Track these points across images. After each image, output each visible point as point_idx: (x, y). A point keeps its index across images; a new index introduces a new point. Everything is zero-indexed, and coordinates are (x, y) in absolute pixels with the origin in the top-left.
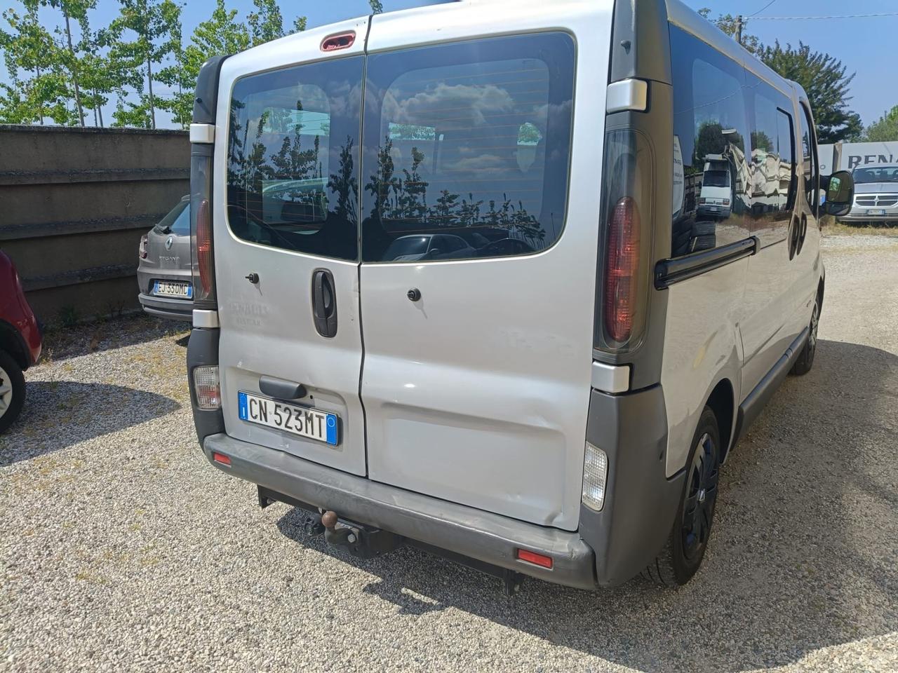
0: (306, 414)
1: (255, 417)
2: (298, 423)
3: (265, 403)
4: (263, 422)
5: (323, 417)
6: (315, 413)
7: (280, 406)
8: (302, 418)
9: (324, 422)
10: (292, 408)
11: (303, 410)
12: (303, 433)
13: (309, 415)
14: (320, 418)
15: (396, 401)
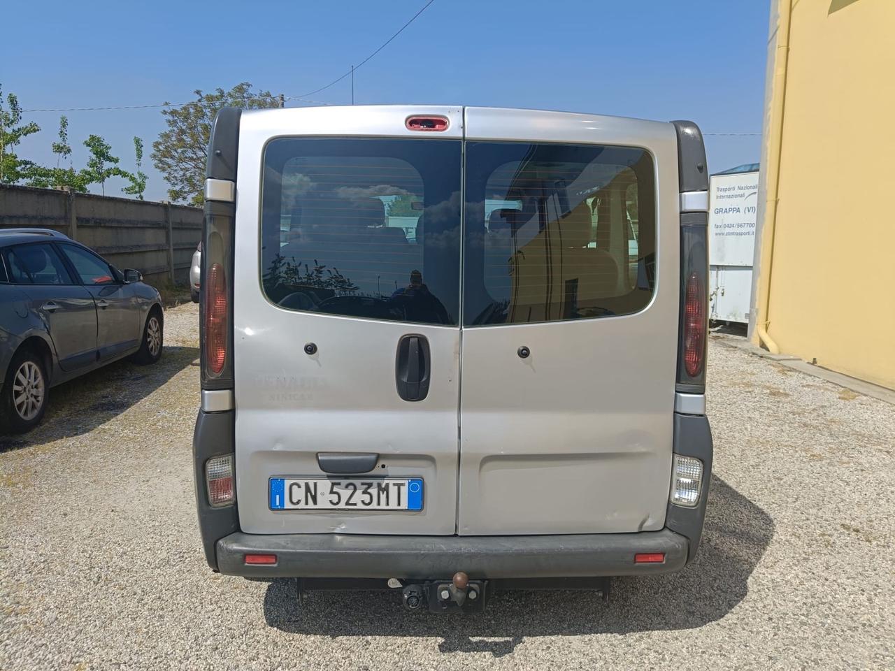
0: (379, 485)
1: (298, 502)
2: (367, 498)
3: (315, 484)
4: (311, 505)
5: (403, 485)
6: (391, 482)
7: (339, 484)
8: (374, 491)
9: (404, 490)
10: (357, 482)
11: (375, 482)
12: (374, 506)
13: (383, 486)
14: (399, 486)
15: (502, 453)
